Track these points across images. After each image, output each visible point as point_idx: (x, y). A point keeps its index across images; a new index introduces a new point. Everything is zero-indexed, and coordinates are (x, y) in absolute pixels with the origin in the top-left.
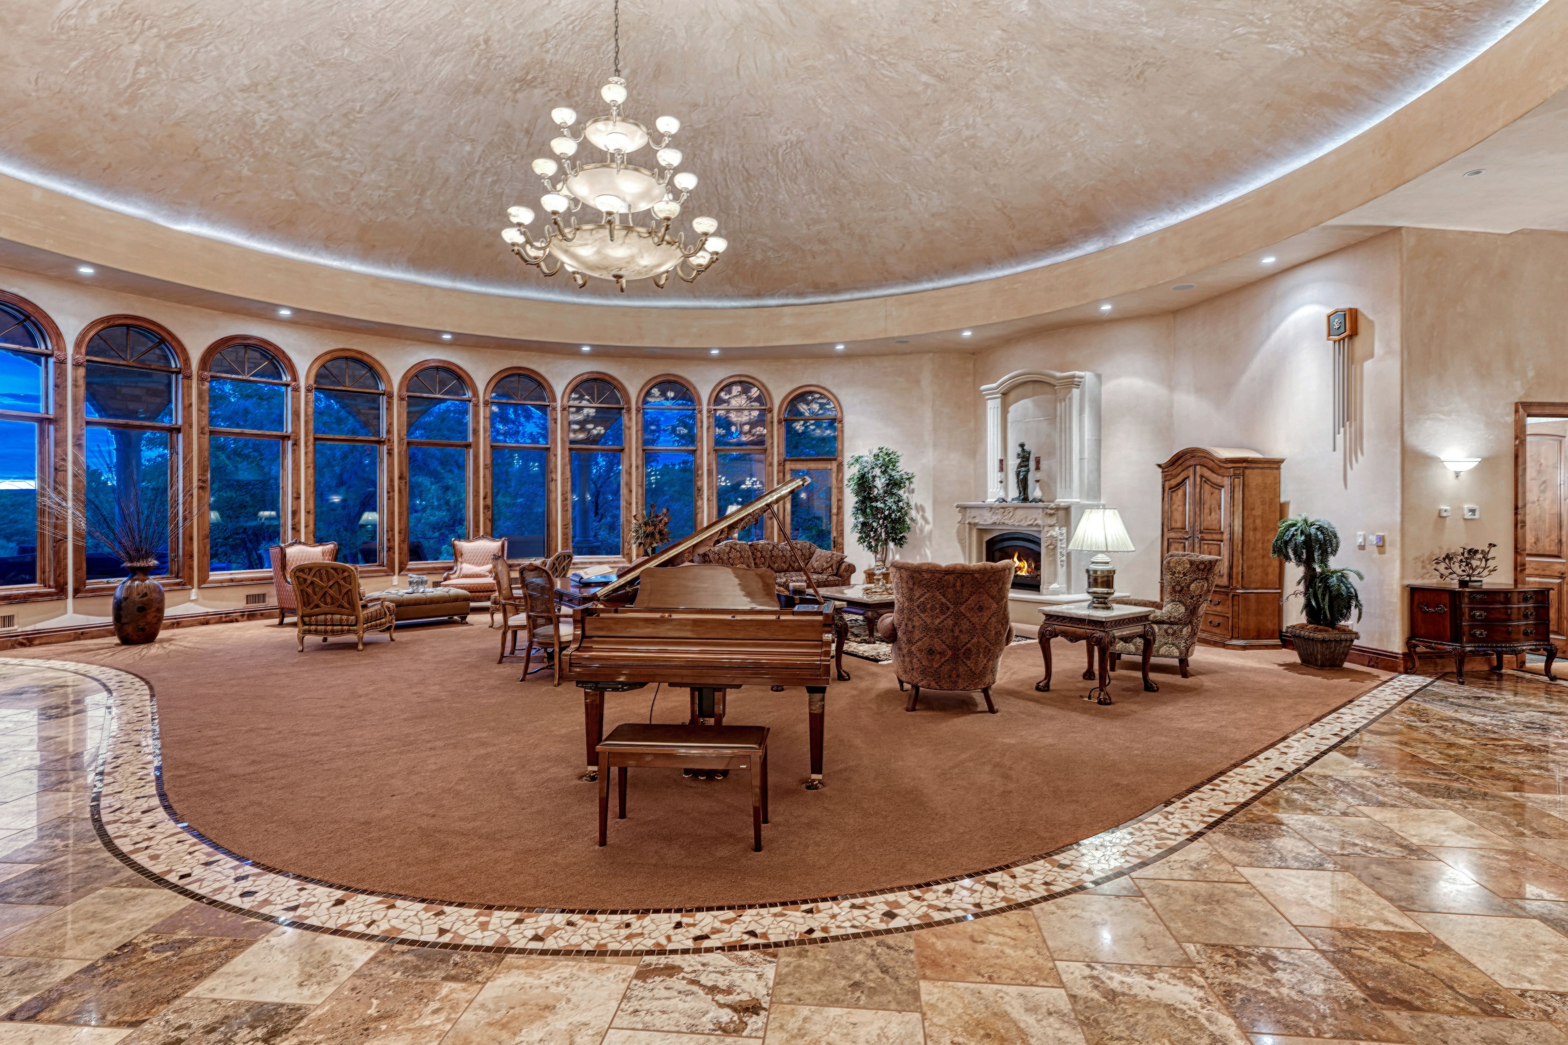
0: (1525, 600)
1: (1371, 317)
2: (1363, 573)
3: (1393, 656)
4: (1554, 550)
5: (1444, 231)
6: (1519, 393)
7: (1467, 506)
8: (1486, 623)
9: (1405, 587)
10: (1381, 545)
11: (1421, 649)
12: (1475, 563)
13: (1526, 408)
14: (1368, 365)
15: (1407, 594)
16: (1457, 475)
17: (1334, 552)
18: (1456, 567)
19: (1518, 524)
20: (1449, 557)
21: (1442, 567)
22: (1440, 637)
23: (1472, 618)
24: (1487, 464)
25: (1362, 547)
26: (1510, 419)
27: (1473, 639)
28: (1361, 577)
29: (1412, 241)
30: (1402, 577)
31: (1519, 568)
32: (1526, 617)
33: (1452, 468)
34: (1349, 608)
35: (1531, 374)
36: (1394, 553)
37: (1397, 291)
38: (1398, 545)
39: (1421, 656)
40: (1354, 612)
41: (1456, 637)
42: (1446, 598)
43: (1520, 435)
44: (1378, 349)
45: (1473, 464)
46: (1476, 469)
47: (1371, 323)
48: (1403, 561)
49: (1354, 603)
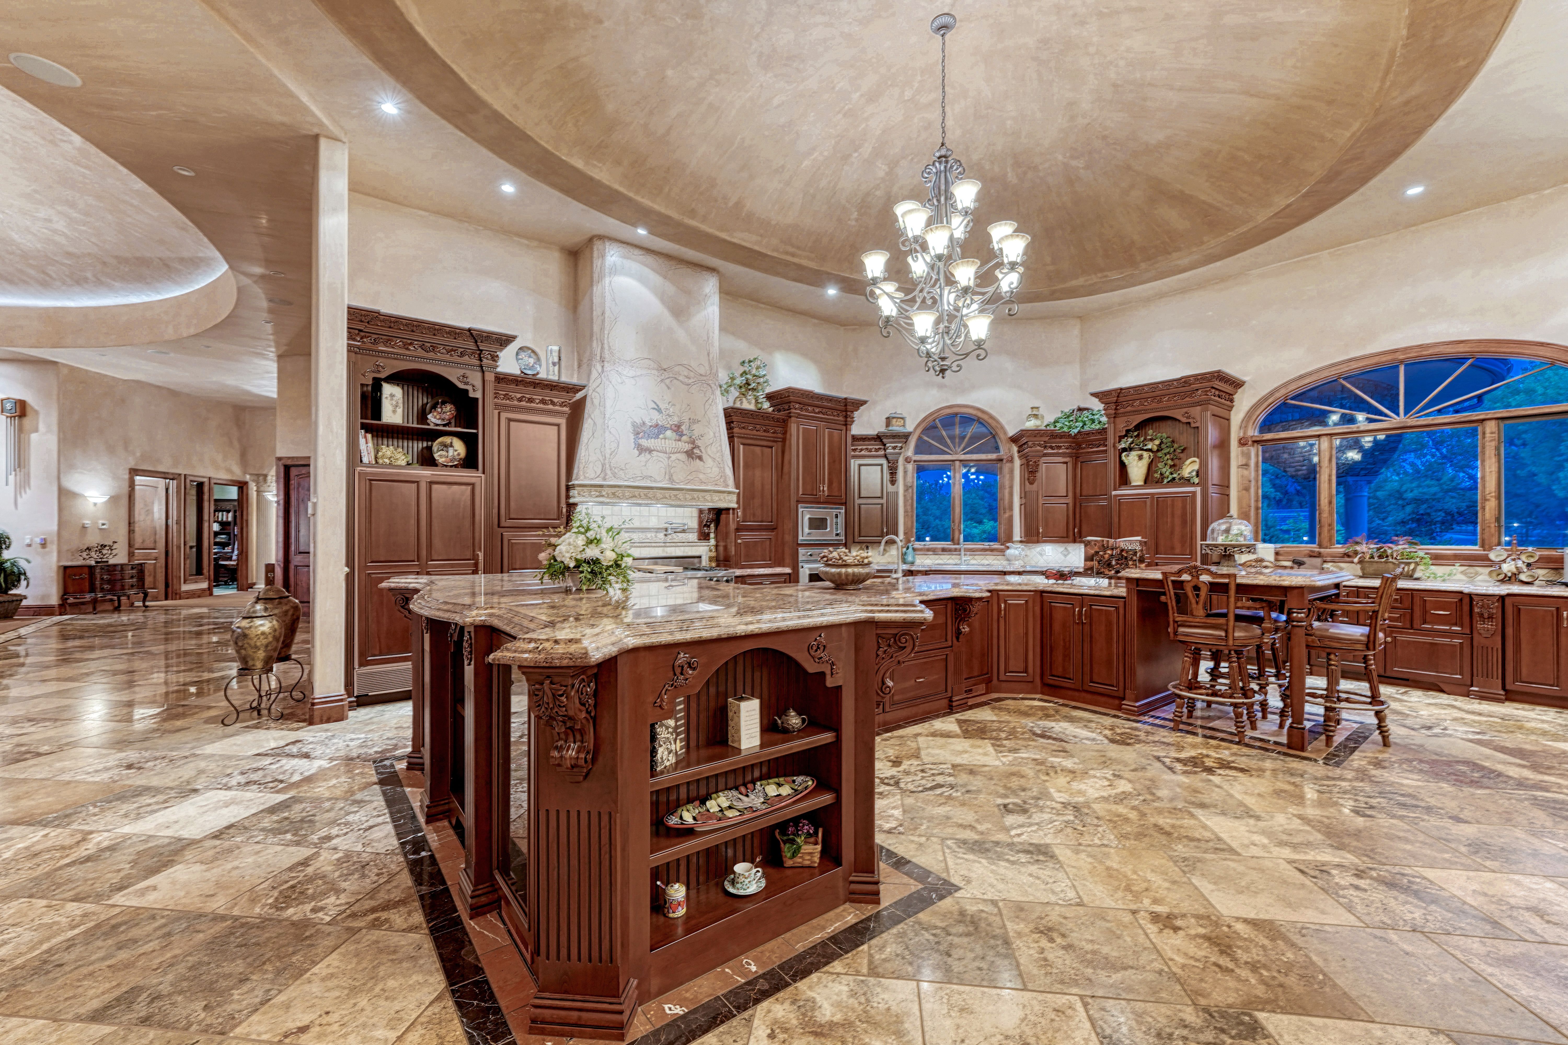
0: (132, 569)
1: (36, 408)
2: (30, 558)
3: (52, 607)
4: (152, 546)
5: (87, 371)
6: (132, 464)
7: (101, 522)
8: (109, 582)
9: (59, 567)
10: (44, 545)
11: (71, 600)
12: (104, 552)
13: (134, 472)
14: (34, 436)
15: (62, 570)
16: (95, 504)
17: (8, 547)
18: (93, 554)
19: (131, 531)
20: (89, 549)
21: (84, 554)
22: (82, 592)
23: (102, 579)
24: (114, 500)
25: (29, 545)
26: (127, 476)
27: (102, 590)
28: (29, 562)
29: (65, 371)
30: (59, 561)
31: (131, 554)
32: (132, 577)
33: (92, 500)
34: (19, 581)
35: (138, 454)
36: (53, 548)
37: (55, 397)
38: (56, 542)
39: (71, 605)
40: (23, 583)
41: (92, 590)
42: (86, 570)
43: (132, 485)
44: (42, 427)
45: (105, 499)
46: (106, 503)
47: (36, 412)
48: (59, 552)
49: (23, 577)
